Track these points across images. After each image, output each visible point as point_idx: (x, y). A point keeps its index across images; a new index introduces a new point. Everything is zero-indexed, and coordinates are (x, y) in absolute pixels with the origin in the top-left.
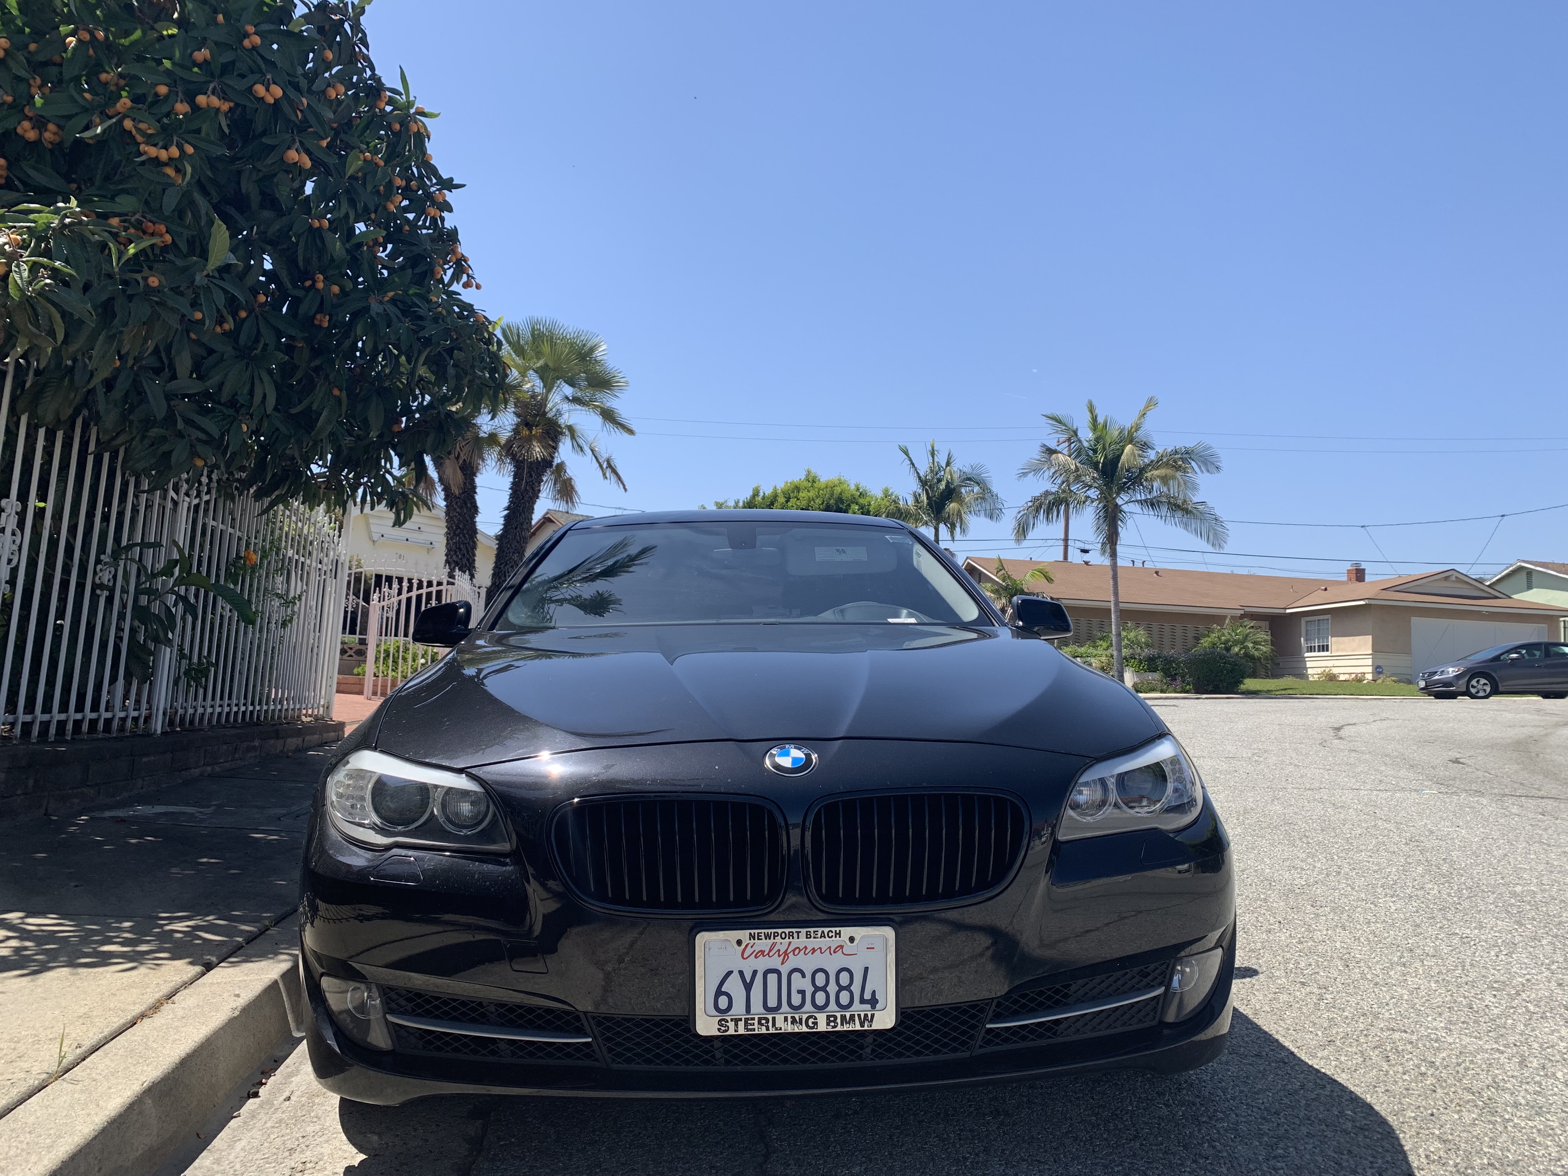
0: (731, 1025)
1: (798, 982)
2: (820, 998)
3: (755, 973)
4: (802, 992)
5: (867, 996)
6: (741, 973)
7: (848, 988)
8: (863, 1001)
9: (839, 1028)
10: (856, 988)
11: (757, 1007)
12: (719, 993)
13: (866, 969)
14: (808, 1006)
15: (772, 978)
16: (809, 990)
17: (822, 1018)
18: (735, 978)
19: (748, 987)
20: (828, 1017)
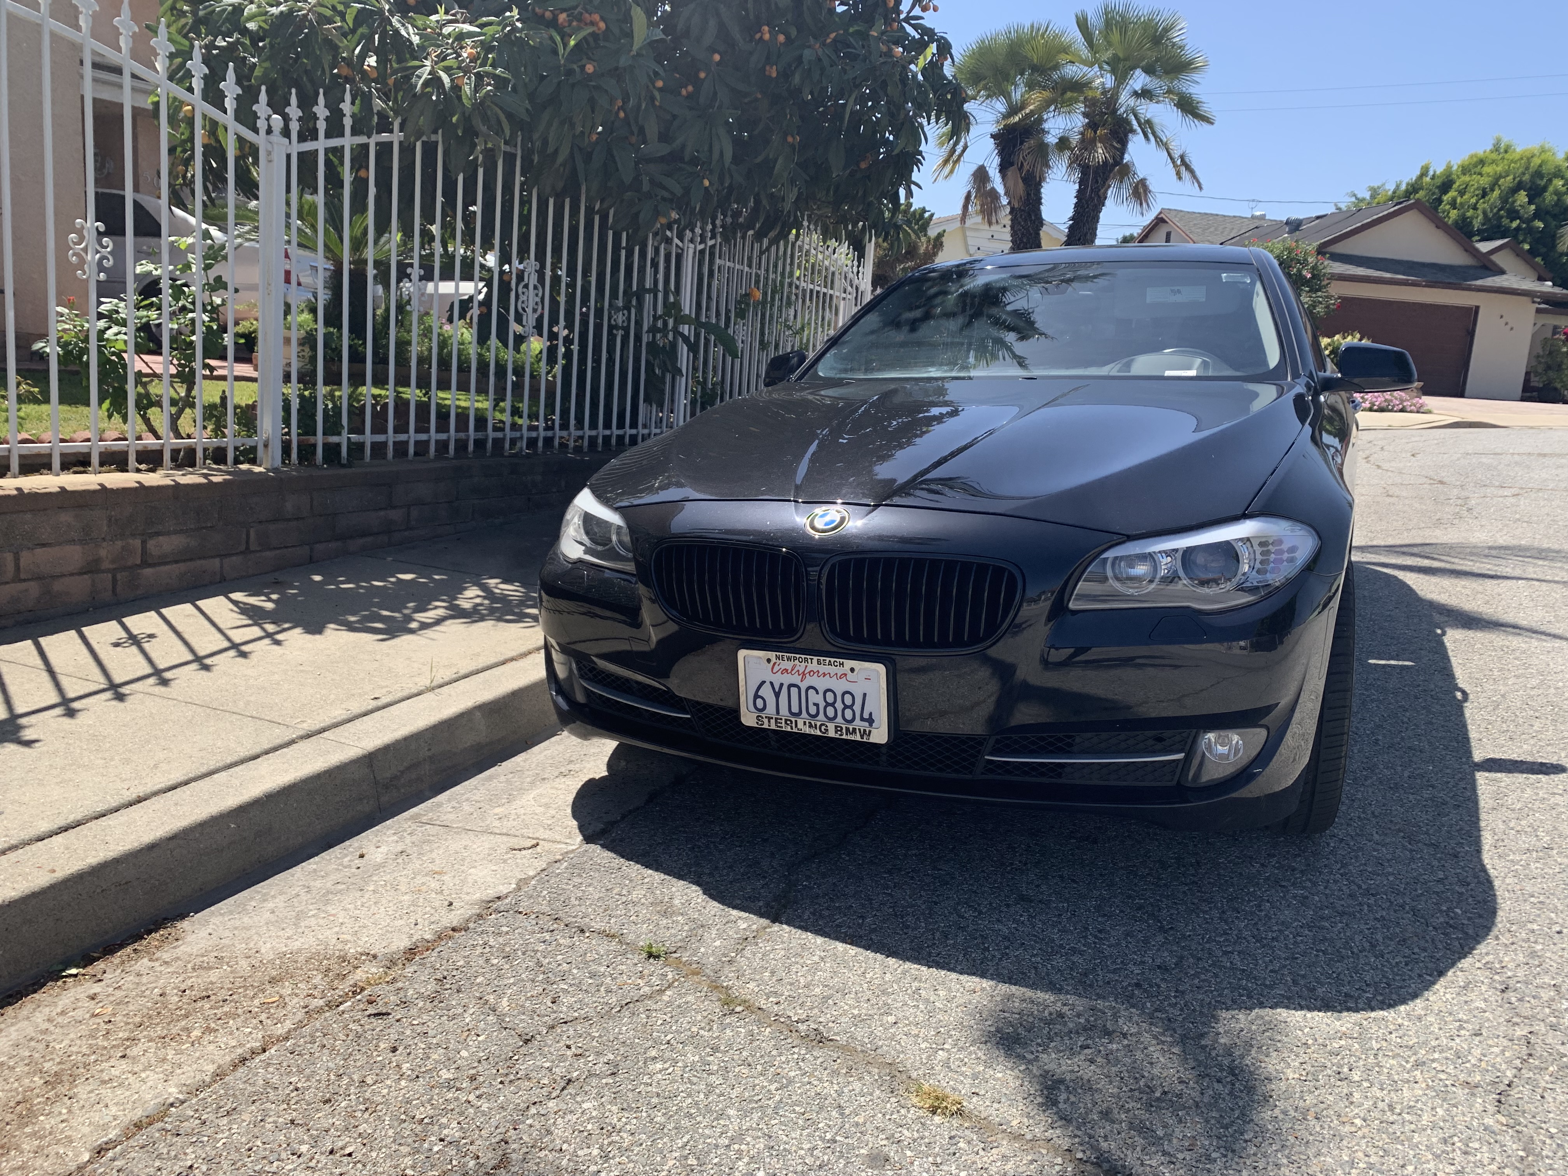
0: (766, 721)
1: (813, 697)
2: (830, 712)
3: (782, 685)
4: (817, 705)
5: (866, 716)
6: (772, 683)
7: (851, 707)
8: (862, 719)
9: (844, 737)
10: (857, 708)
11: (784, 711)
12: (756, 696)
13: (865, 695)
14: (821, 716)
15: (794, 690)
16: (822, 704)
17: (831, 727)
18: (767, 685)
19: (777, 695)
20: (836, 727)
